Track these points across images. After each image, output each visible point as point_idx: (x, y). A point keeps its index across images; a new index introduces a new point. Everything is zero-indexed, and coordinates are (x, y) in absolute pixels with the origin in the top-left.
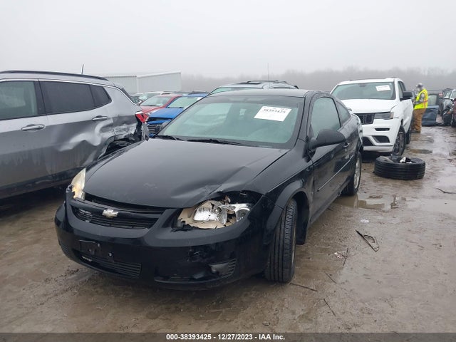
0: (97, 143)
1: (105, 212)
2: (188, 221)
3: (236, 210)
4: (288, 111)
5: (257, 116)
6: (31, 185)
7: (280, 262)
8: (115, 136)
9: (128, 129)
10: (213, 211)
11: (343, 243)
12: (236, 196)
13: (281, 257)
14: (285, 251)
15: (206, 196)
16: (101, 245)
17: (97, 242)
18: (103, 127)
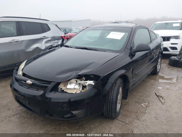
0: (43, 48)
1: (27, 81)
2: (63, 88)
3: (87, 84)
4: (123, 34)
5: (108, 37)
6: (14, 65)
7: (111, 110)
8: (51, 45)
9: (58, 42)
10: (76, 84)
11: (147, 99)
12: (88, 77)
13: (111, 107)
14: (113, 105)
15: (72, 76)
16: (24, 97)
17: (22, 96)
18: (46, 41)
